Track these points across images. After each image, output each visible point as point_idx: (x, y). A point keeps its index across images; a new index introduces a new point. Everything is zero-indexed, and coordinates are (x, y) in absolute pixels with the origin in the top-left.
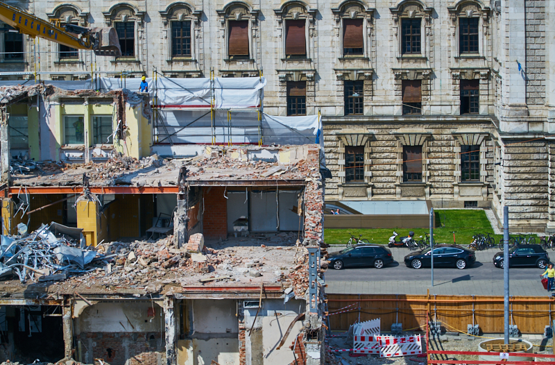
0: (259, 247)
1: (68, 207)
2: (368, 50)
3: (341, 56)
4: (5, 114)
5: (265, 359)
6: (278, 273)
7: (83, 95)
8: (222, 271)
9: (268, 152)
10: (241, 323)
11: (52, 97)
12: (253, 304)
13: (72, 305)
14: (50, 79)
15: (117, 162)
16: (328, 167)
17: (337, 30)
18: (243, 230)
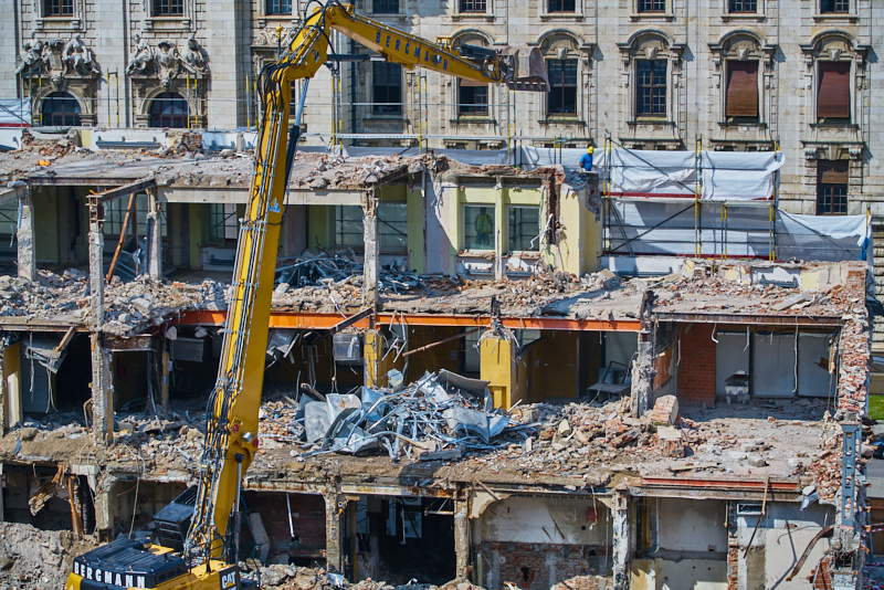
0: (765, 421)
1: (467, 351)
4: (372, 199)
6: (793, 462)
7: (494, 174)
8: (704, 456)
9: (784, 271)
10: (733, 537)
11: (446, 175)
12: (752, 509)
13: (469, 498)
14: (443, 147)
15: (545, 279)
16: (879, 298)
18: (740, 393)
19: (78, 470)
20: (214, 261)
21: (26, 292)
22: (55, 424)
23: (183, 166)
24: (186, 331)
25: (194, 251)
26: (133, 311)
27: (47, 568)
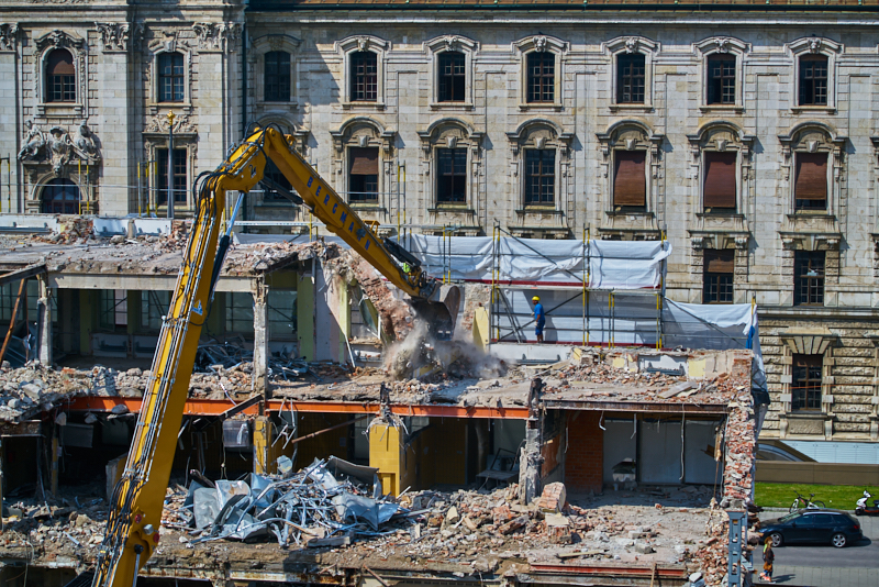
0: (652, 508)
1: (356, 437)
2: (834, 204)
3: (791, 212)
4: (262, 286)
6: (680, 549)
8: (592, 542)
9: (671, 359)
13: (358, 584)
17: (785, 171)
18: (627, 480)
20: (104, 347)
23: (75, 252)
24: (76, 418)
25: (84, 337)
26: (23, 397)
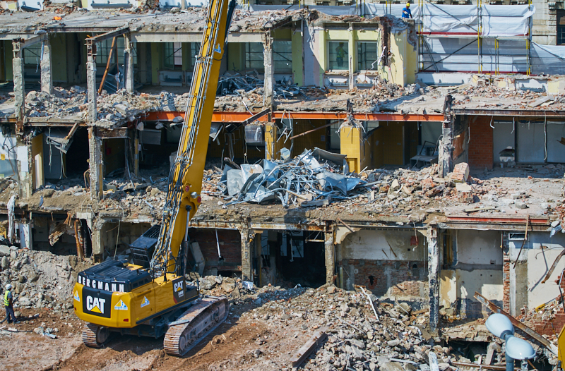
0: (526, 179)
1: (332, 135)
4: (269, 38)
5: (529, 293)
6: (545, 205)
7: (347, 21)
8: (487, 202)
9: (537, 81)
10: (506, 255)
11: (316, 22)
12: (518, 236)
13: (334, 231)
14: (315, 4)
15: (381, 88)
18: (509, 161)
19: (81, 216)
20: (167, 80)
21: (46, 102)
22: (65, 186)
23: (147, 19)
24: (150, 125)
25: (154, 73)
26: (115, 112)
27: (60, 280)
